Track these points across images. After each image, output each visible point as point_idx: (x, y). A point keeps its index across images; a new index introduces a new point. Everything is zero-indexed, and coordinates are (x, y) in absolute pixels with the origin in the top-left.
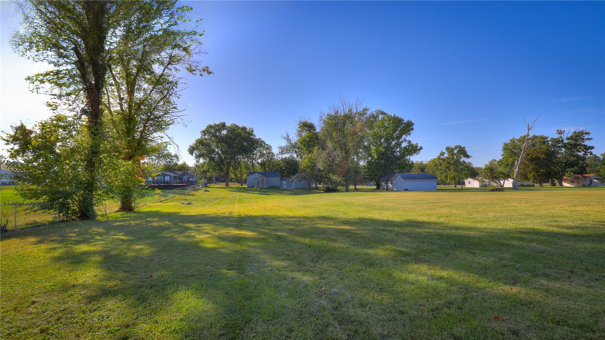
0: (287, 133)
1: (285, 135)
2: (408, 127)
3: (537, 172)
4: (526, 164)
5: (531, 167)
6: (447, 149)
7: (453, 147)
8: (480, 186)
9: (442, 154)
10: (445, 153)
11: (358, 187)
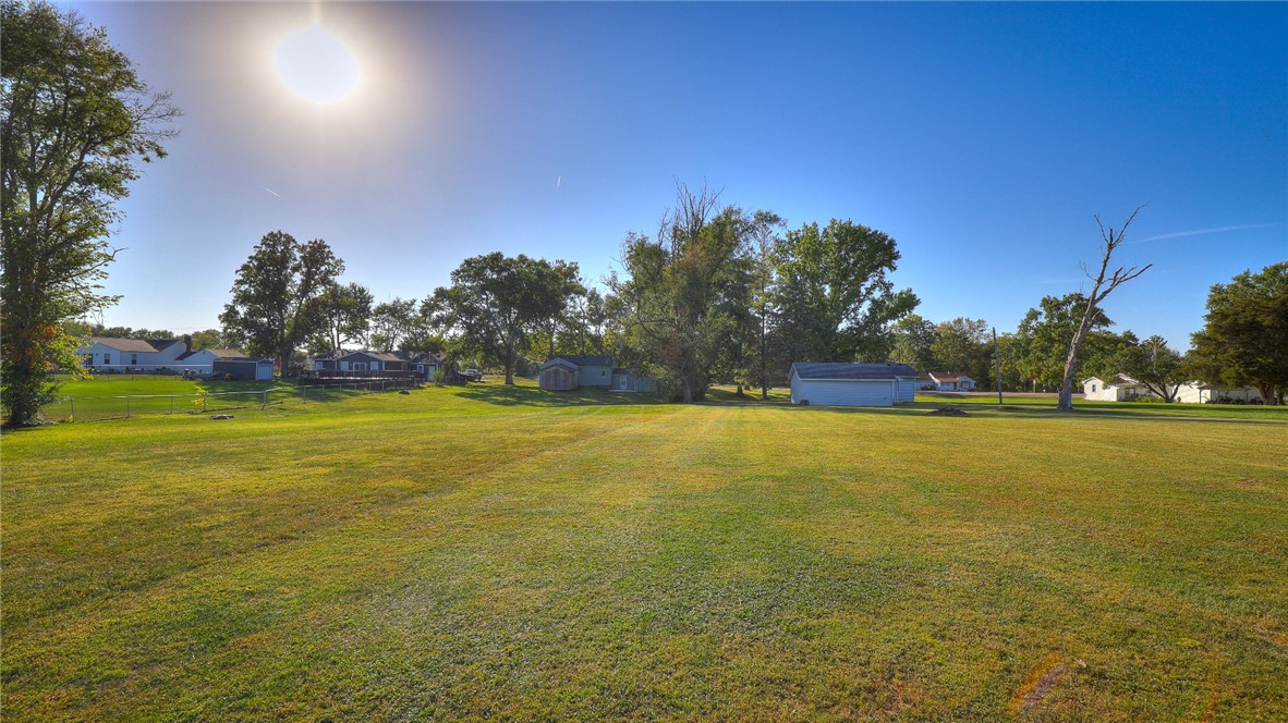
0: (614, 272)
1: (609, 276)
2: (880, 252)
3: (1248, 365)
4: (1219, 344)
5: (1231, 351)
6: (1046, 302)
7: (1061, 299)
8: (1119, 399)
9: (1033, 315)
10: (1040, 313)
11: (773, 392)
